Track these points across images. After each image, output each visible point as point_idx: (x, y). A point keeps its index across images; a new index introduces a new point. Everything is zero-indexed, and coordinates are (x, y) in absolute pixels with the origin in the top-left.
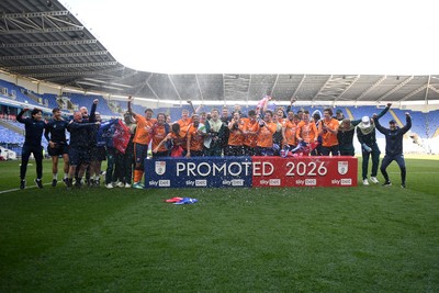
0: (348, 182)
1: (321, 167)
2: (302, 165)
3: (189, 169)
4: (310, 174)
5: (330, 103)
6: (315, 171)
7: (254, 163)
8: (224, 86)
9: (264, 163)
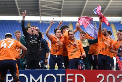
2: (111, 77)
7: (68, 75)
8: (40, 3)
9: (76, 75)
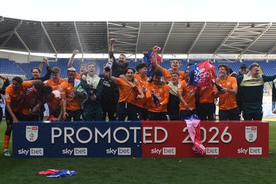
0: (258, 151)
1: (225, 133)
3: (66, 135)
4: (211, 141)
5: (236, 56)
6: (218, 138)
7: (145, 128)
8: (108, 36)
9: (156, 128)
